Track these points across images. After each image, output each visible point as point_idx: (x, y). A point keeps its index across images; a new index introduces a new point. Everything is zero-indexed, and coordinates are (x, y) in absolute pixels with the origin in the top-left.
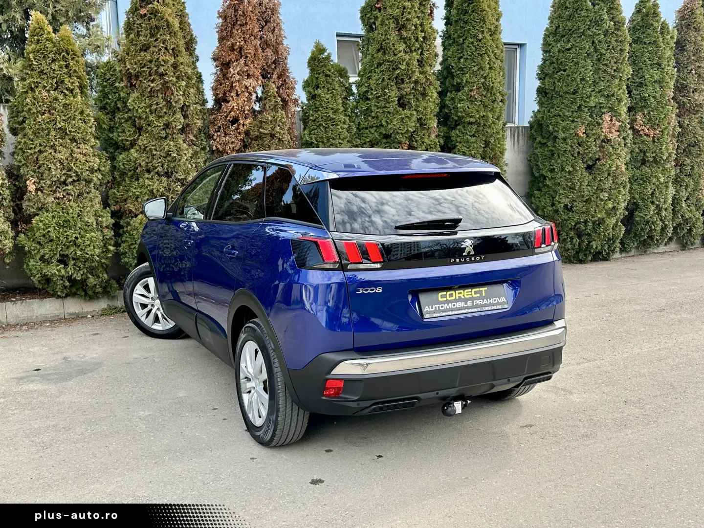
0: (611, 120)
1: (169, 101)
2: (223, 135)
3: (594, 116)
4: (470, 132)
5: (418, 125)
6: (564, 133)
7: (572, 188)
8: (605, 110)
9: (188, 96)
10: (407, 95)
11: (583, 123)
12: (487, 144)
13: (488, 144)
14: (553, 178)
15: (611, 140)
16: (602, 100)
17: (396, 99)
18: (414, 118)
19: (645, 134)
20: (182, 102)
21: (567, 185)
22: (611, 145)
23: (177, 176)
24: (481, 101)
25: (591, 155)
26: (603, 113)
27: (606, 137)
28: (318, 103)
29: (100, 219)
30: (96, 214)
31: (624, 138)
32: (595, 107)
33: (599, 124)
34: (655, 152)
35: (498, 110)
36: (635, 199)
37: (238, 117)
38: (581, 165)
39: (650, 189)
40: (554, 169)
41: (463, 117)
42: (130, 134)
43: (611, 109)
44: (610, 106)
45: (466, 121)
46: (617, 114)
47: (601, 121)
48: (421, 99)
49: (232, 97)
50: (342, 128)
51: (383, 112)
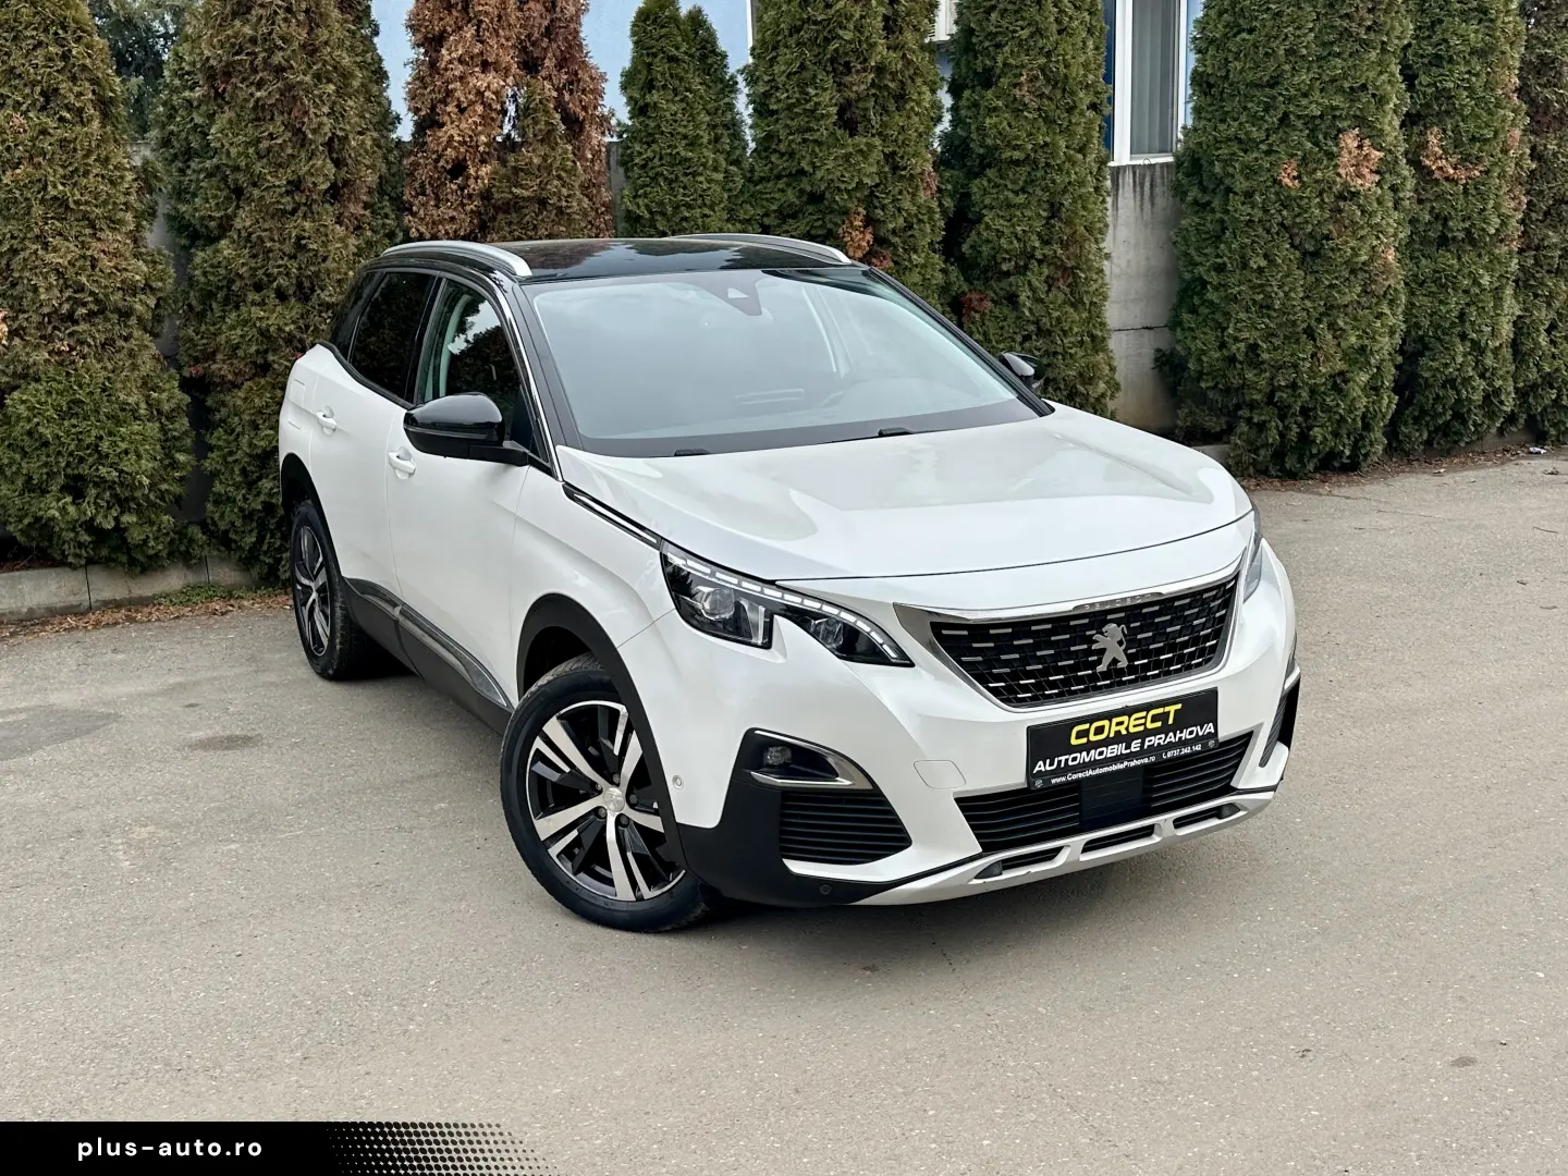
0: (1360, 147)
1: (300, 129)
2: (432, 203)
3: (1321, 137)
4: (1014, 182)
5: (887, 169)
6: (1247, 178)
7: (1265, 307)
8: (1346, 124)
9: (343, 116)
10: (859, 99)
11: (1292, 156)
12: (1054, 210)
13: (1059, 210)
14: (1223, 286)
15: (1358, 192)
16: (1338, 101)
17: (834, 110)
18: (876, 155)
19: (1447, 179)
20: (326, 129)
21: (1254, 301)
22: (1359, 206)
23: (322, 296)
24: (1039, 109)
25: (1309, 228)
26: (1340, 131)
27: (1346, 185)
28: (652, 125)
29: (155, 395)
30: (145, 384)
31: (1394, 189)
32: (1321, 116)
33: (1331, 156)
34: (1469, 218)
35: (1080, 130)
36: (1420, 328)
37: (465, 160)
38: (1284, 252)
39: (1455, 302)
40: (1224, 264)
41: (997, 148)
42: (217, 204)
43: (1361, 121)
44: (1358, 113)
45: (1003, 156)
46: (1374, 133)
47: (1335, 149)
48: (892, 107)
49: (449, 114)
50: (709, 181)
51: (805, 141)
